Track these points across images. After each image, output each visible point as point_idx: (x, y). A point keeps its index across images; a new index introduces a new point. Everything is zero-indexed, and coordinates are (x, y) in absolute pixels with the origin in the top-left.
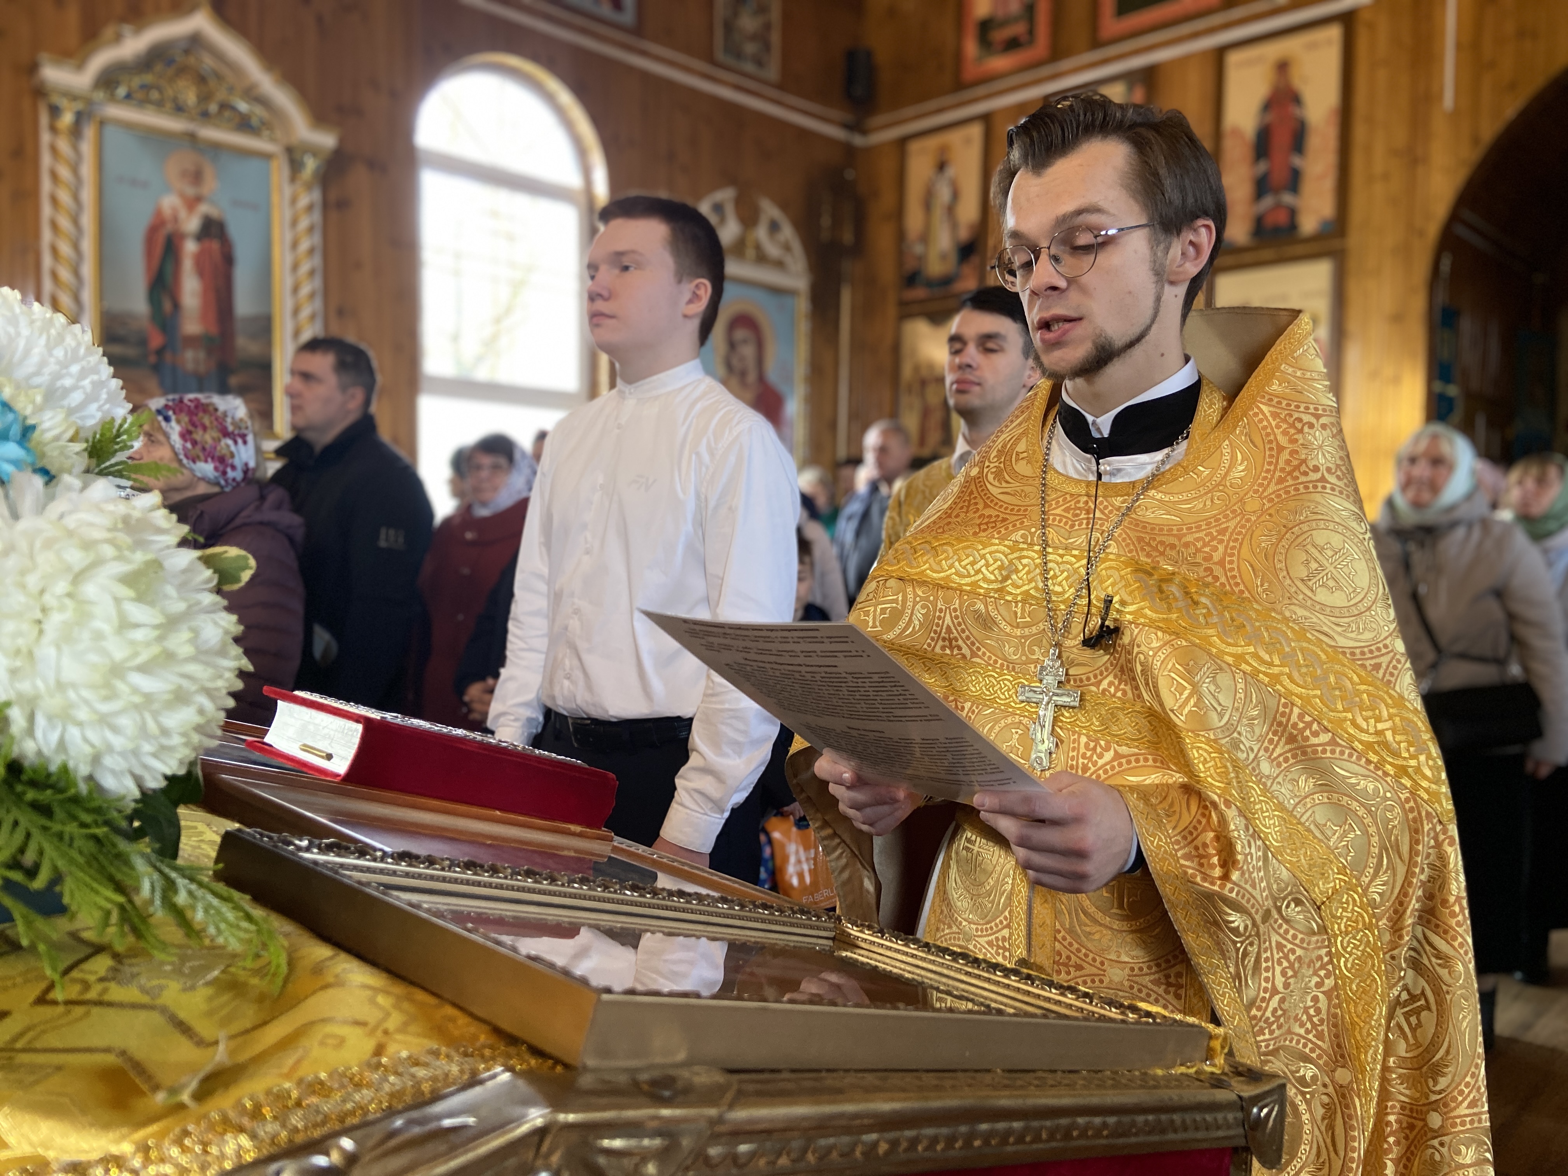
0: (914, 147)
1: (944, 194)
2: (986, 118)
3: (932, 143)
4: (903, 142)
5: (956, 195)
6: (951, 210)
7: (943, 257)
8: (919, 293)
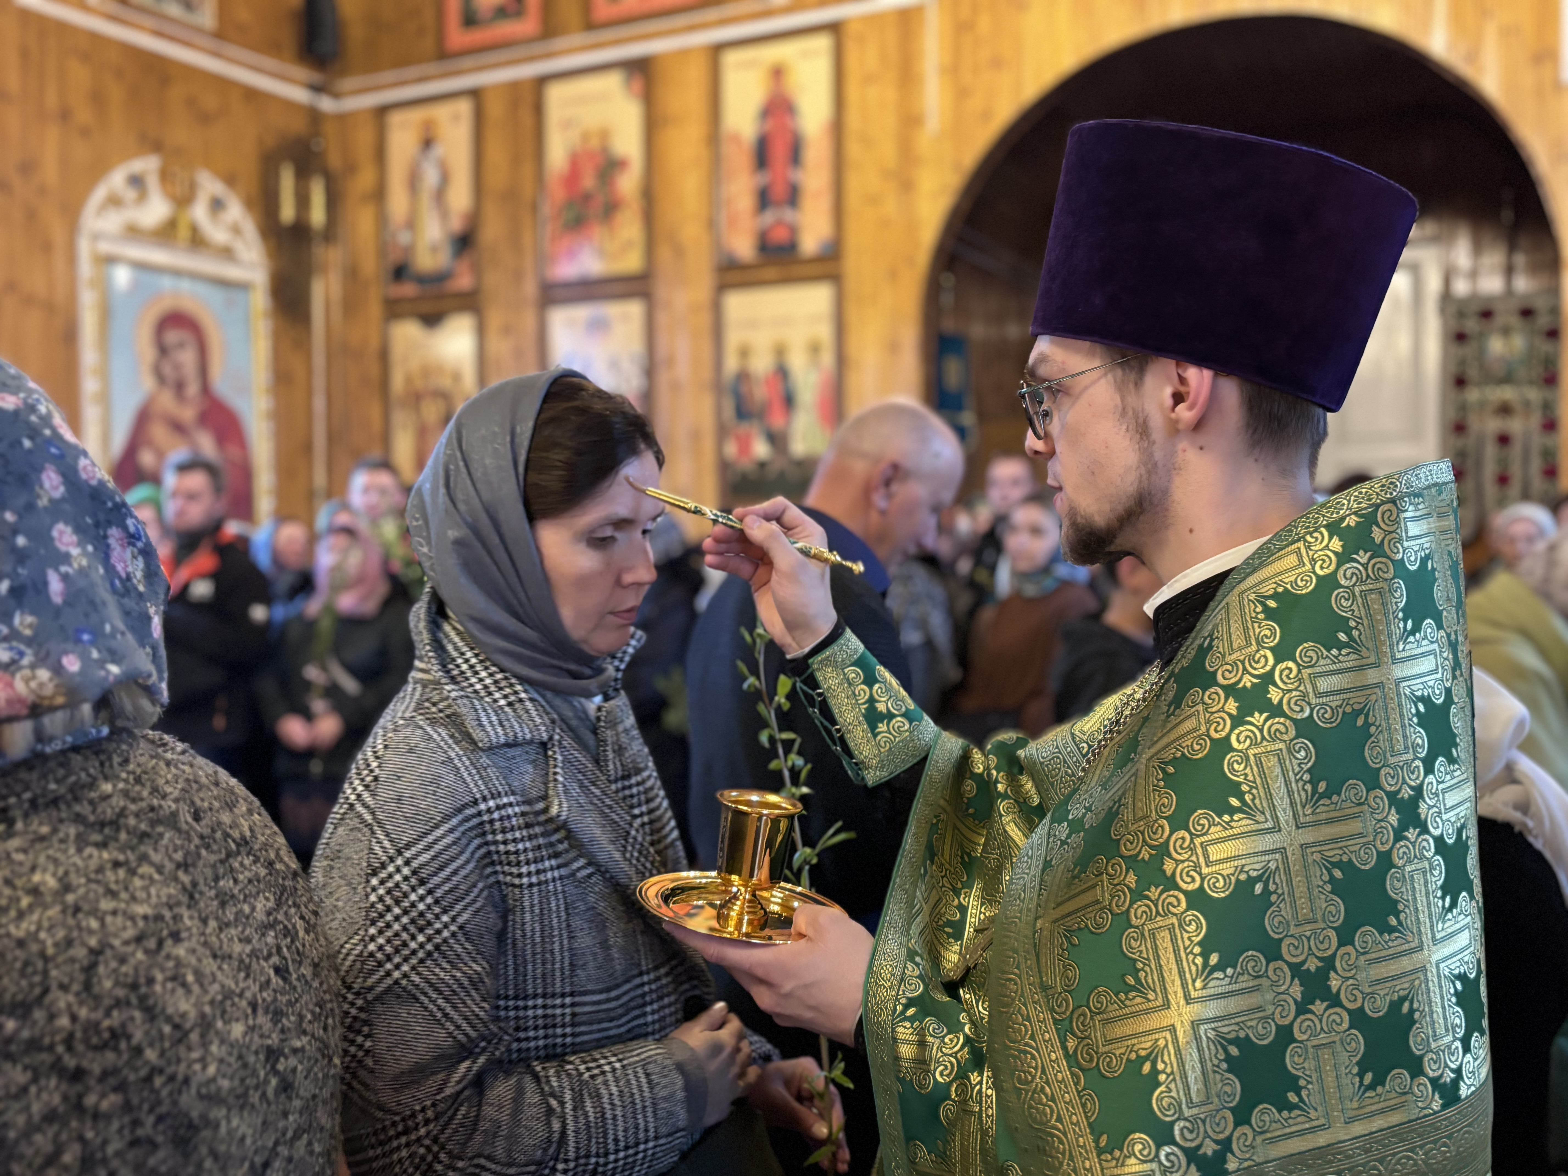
0: (396, 119)
1: (431, 177)
2: (475, 94)
3: (416, 116)
4: (382, 111)
5: (445, 178)
6: (440, 195)
7: (434, 249)
8: (408, 289)
